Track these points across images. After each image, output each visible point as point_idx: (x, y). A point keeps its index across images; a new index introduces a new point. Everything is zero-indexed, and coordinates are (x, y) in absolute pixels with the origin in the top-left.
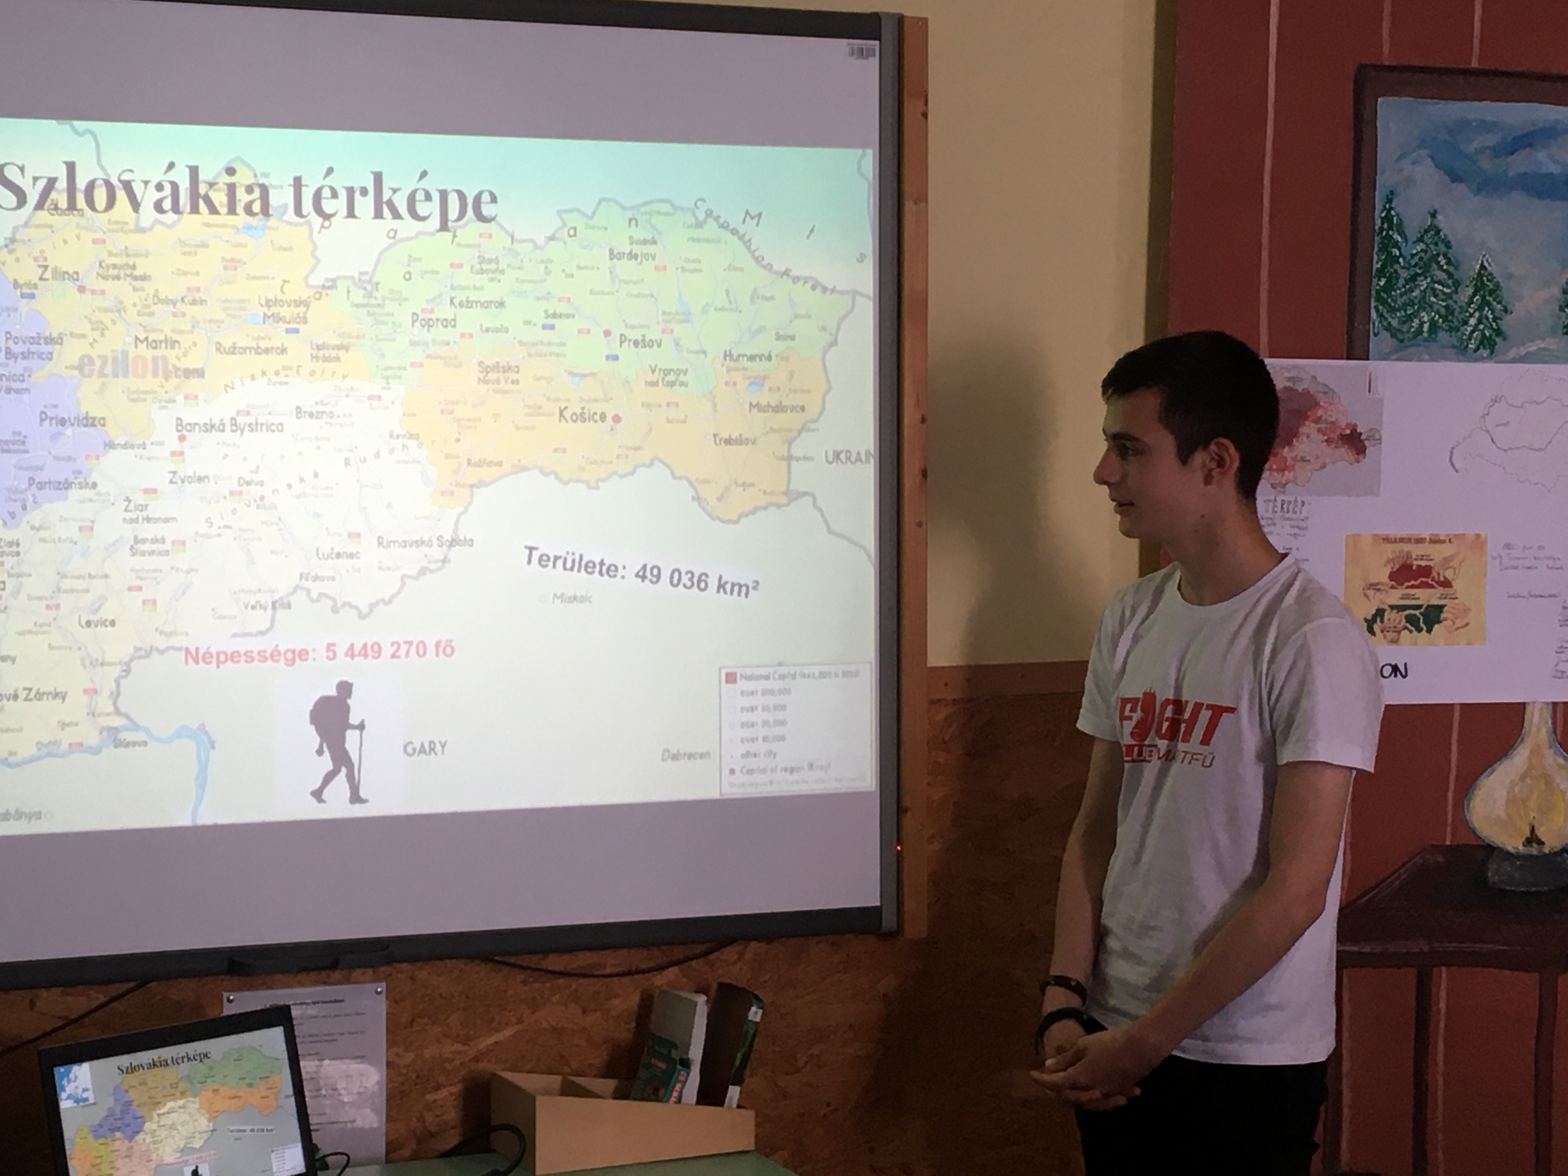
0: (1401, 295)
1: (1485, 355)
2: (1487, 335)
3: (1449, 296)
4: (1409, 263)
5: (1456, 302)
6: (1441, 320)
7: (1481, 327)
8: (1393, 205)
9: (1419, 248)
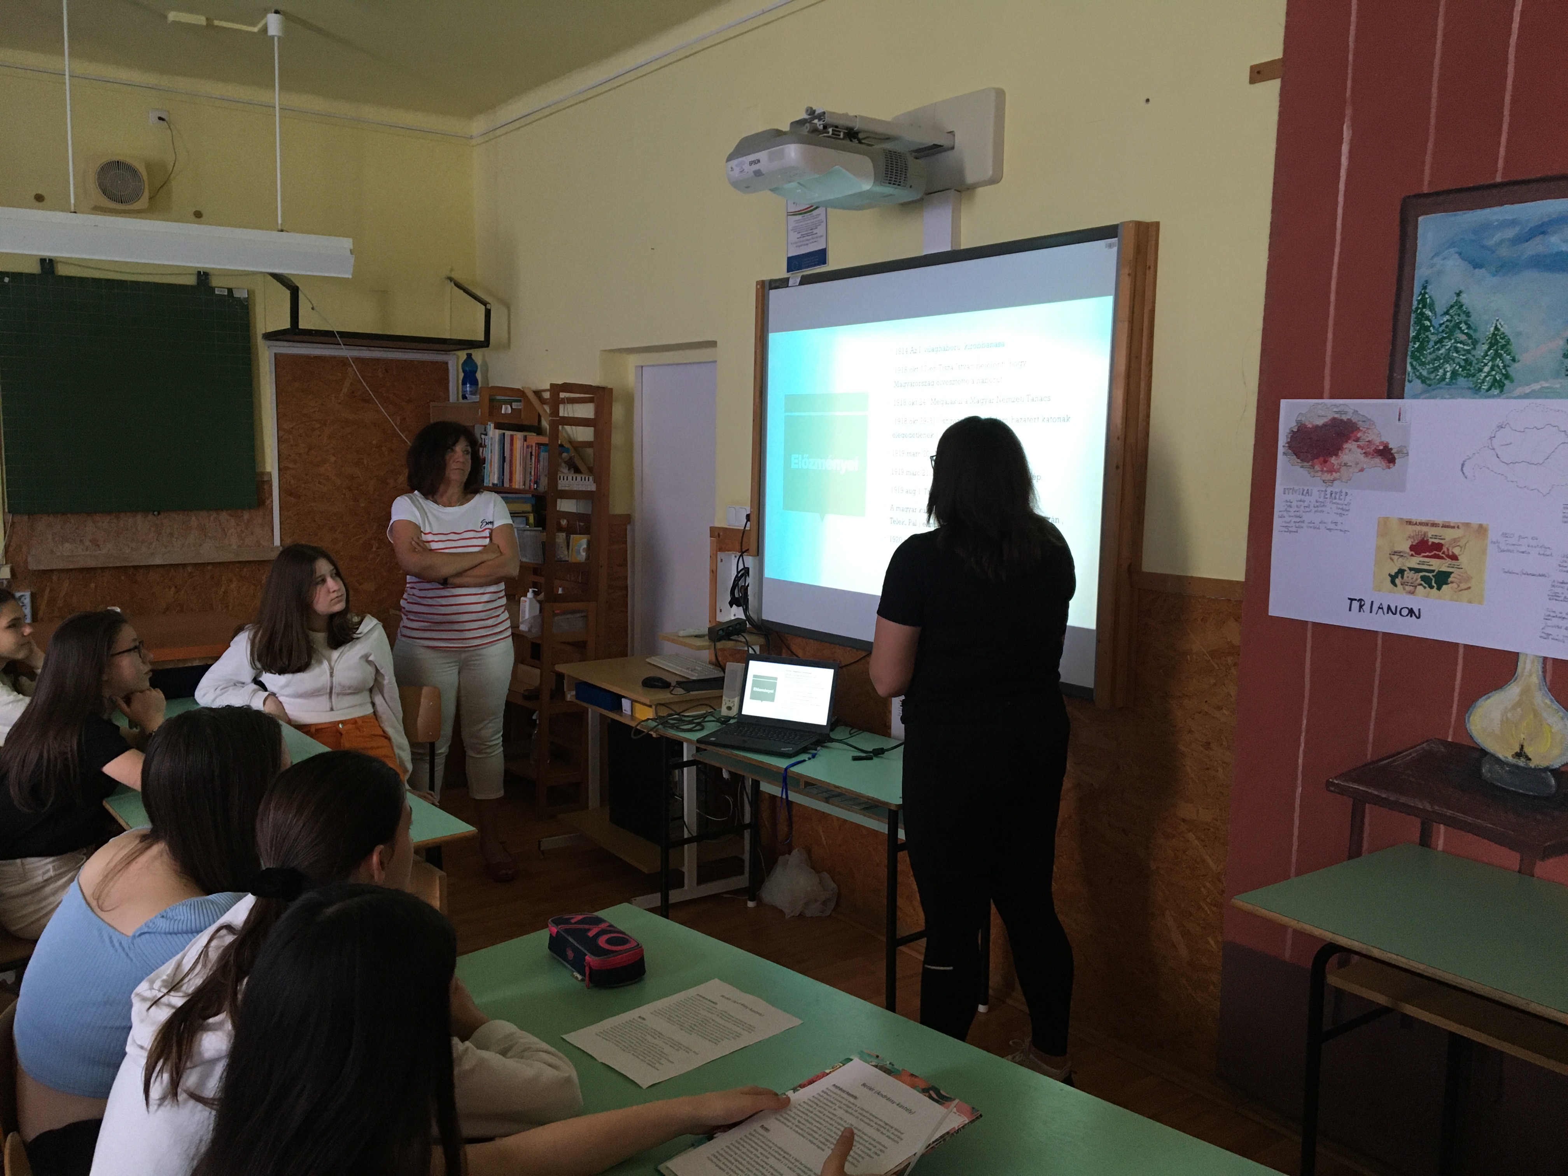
0: (1430, 353)
1: (1496, 393)
2: (1498, 379)
3: (1468, 352)
4: (1437, 330)
5: (1474, 356)
6: (1461, 369)
7: (1494, 373)
8: (1427, 291)
9: (1445, 319)
